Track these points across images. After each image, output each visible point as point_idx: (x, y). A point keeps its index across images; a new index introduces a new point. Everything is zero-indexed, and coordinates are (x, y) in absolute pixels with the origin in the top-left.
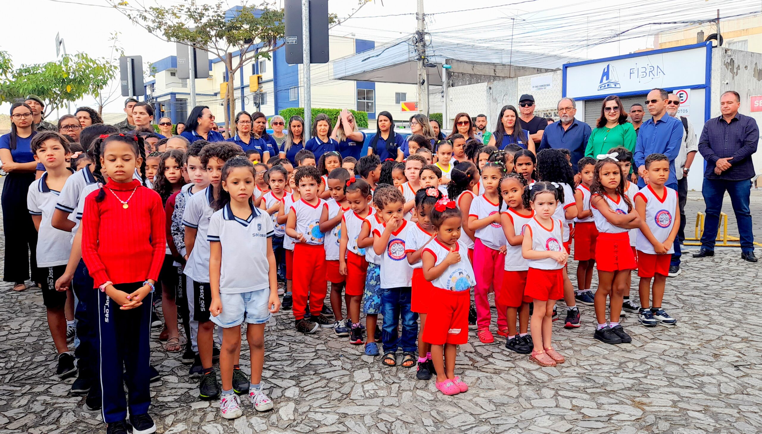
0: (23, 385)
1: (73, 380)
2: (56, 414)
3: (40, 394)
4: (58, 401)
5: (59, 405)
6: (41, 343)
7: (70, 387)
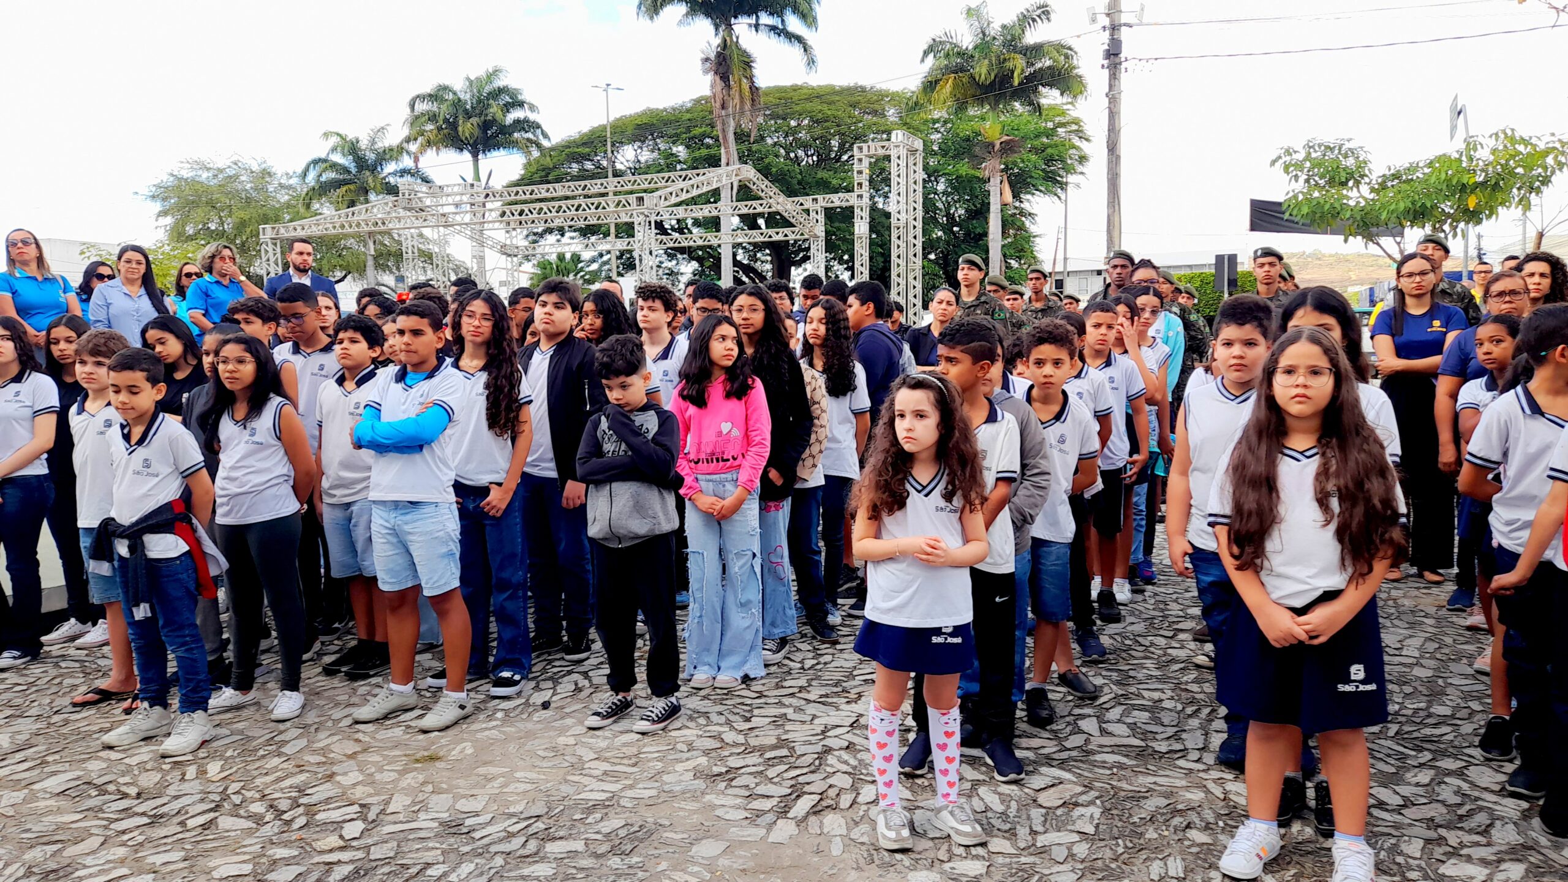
0: (1420, 749)
1: (1510, 768)
2: (1481, 818)
3: (1450, 773)
4: (1483, 796)
5: (1486, 804)
6: (1440, 682)
7: (1503, 778)
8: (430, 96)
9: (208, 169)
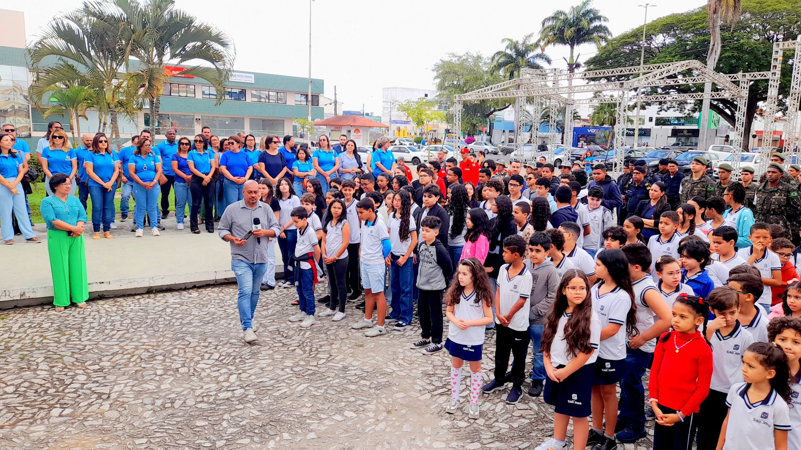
8: (553, 18)
9: (456, 56)
